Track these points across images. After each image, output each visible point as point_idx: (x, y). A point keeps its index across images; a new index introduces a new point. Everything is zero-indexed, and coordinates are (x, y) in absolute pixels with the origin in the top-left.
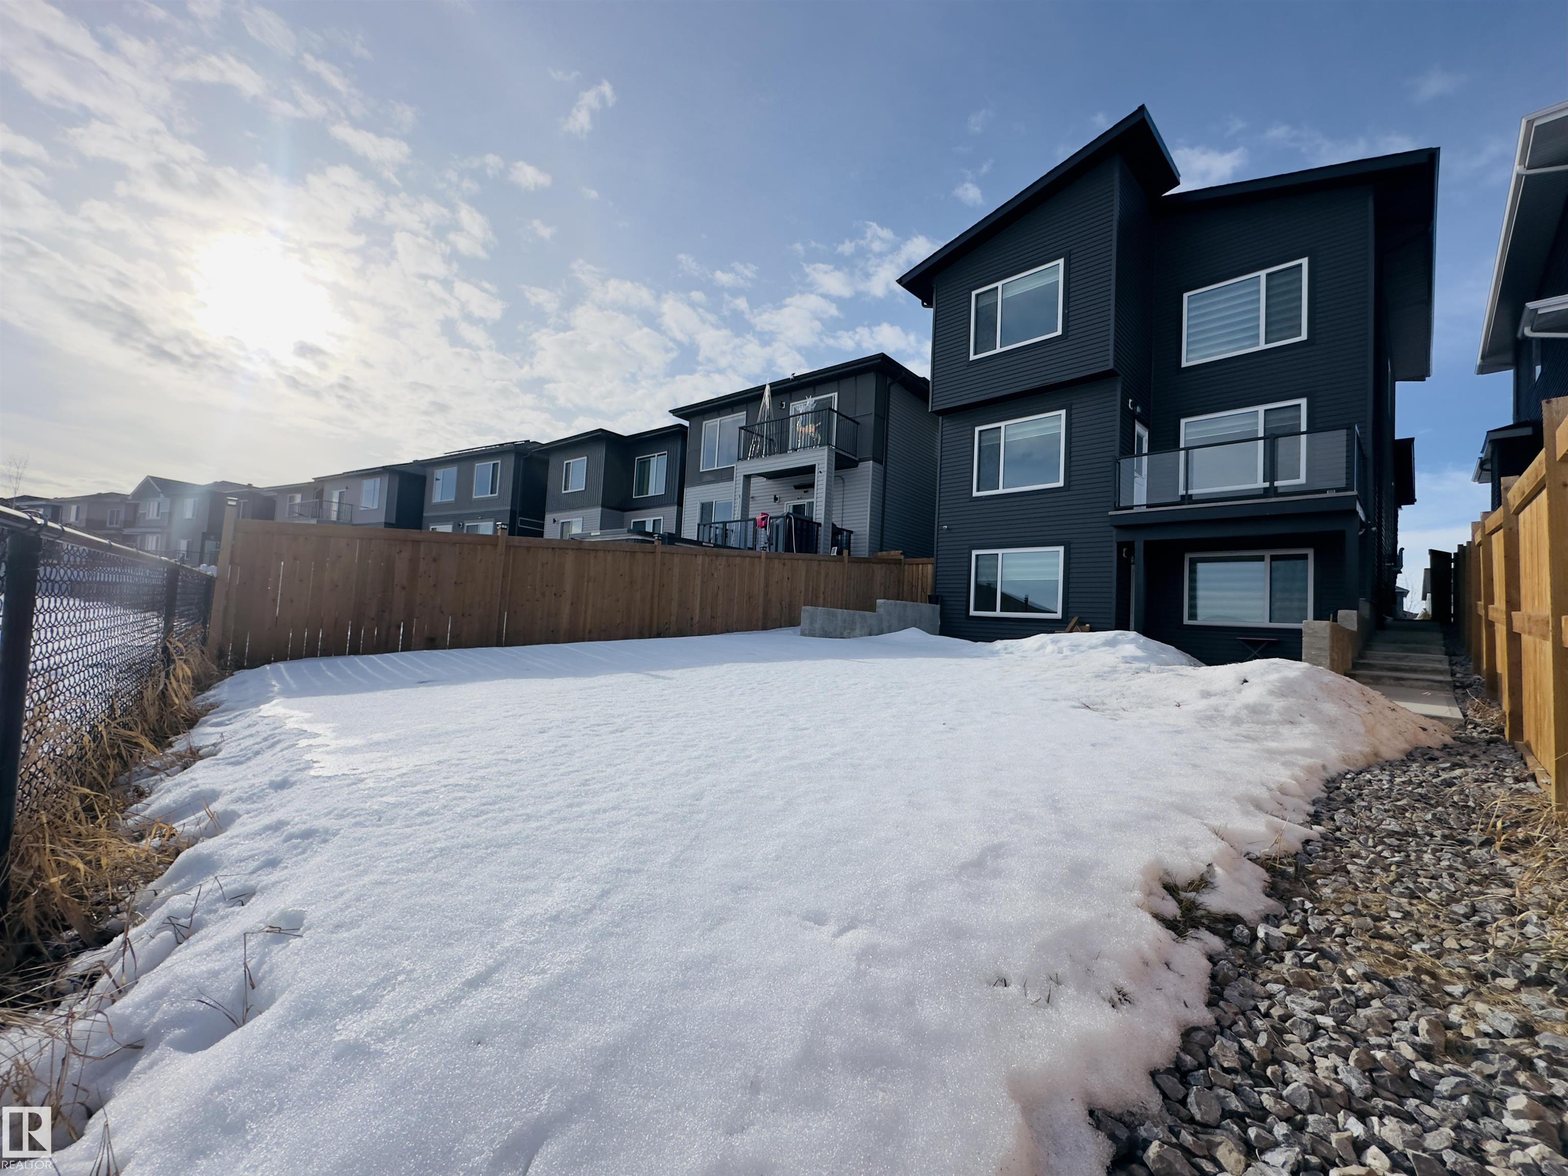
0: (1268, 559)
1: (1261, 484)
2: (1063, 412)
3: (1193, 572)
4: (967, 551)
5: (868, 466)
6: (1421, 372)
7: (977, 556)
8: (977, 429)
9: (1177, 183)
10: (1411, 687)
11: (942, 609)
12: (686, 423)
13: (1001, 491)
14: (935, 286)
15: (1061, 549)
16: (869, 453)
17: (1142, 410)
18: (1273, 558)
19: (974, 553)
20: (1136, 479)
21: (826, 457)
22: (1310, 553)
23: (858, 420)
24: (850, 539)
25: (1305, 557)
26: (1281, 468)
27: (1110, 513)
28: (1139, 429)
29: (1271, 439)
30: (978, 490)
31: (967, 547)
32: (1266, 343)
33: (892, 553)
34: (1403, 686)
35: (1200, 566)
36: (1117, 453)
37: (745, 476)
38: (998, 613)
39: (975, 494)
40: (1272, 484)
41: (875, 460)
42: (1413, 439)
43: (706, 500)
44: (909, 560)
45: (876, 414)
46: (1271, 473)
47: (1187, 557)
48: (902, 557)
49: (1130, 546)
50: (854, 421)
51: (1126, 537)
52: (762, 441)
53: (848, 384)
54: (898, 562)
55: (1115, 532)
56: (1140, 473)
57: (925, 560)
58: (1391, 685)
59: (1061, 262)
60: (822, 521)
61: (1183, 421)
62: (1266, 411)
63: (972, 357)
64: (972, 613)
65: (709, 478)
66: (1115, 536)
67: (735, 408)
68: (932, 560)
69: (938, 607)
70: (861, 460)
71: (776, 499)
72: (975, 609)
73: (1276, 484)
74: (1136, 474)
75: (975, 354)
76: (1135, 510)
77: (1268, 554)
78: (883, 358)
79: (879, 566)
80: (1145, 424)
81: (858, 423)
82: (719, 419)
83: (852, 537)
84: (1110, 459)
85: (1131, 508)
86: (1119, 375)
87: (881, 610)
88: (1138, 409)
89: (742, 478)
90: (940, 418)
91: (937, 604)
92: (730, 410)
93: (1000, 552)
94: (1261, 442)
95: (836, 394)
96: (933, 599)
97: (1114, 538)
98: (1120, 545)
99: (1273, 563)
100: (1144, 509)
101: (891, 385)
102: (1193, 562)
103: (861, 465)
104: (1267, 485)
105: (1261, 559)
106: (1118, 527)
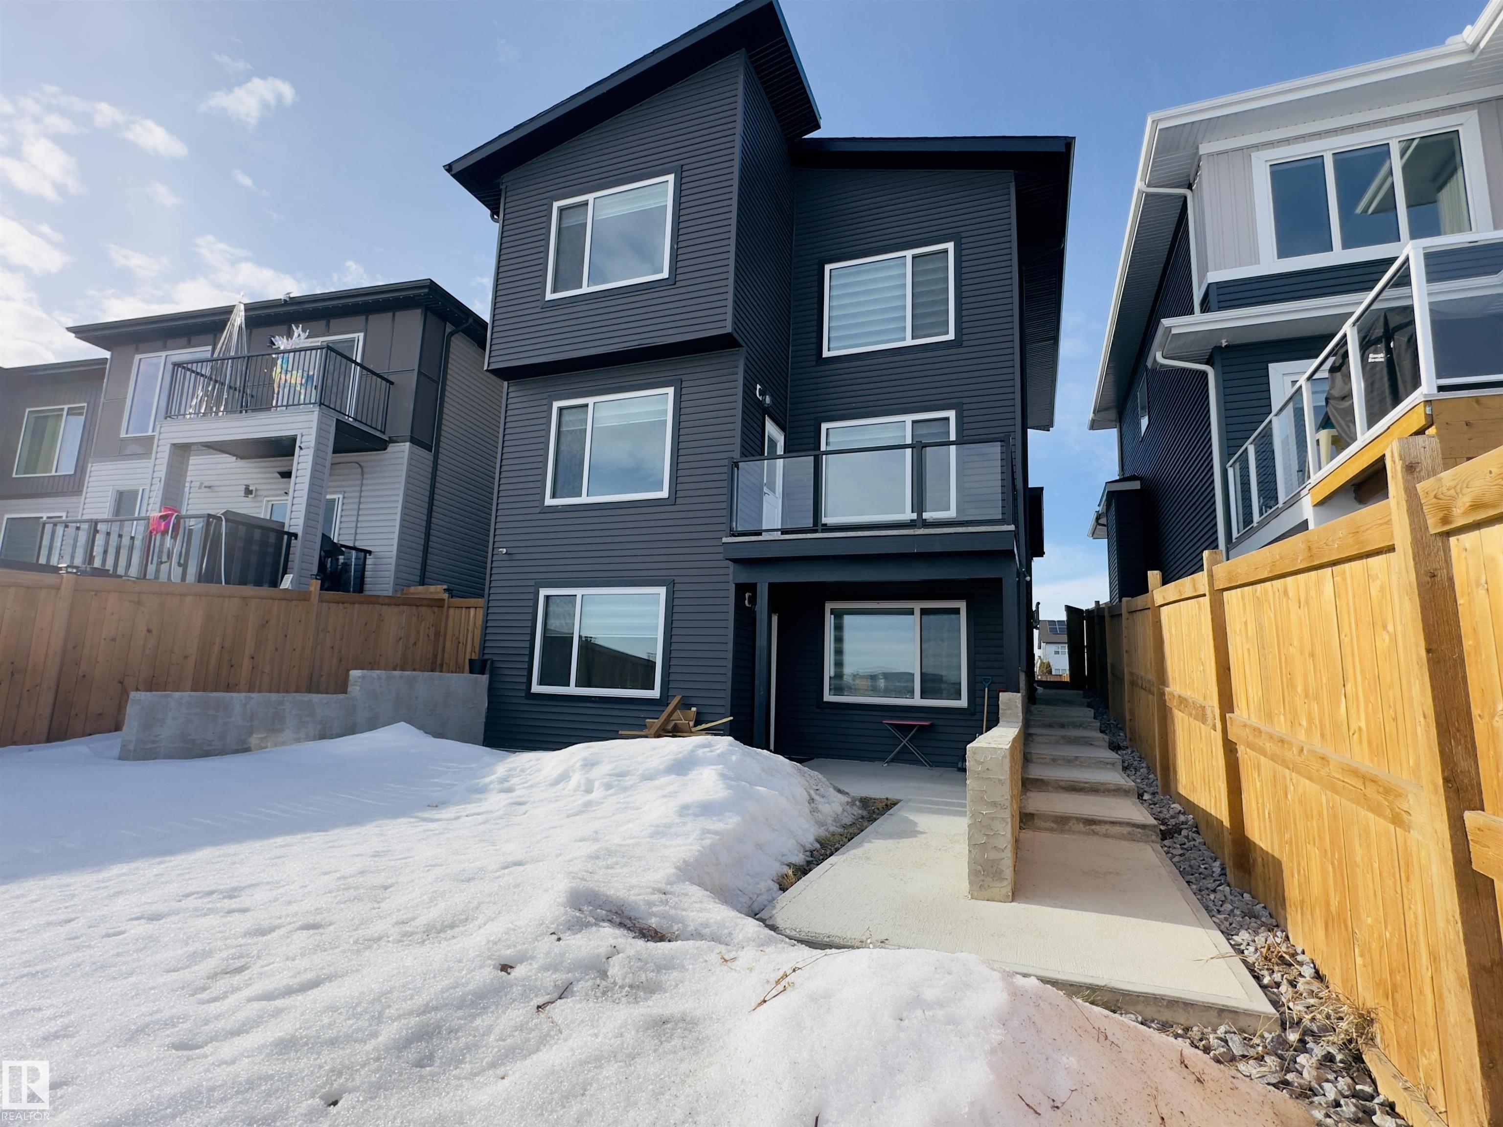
0: (917, 613)
1: (909, 515)
2: (670, 391)
3: (839, 628)
4: (532, 590)
5: (402, 451)
6: (1047, 425)
7: (547, 597)
8: (556, 405)
9: (817, 127)
10: (1107, 836)
11: (491, 682)
12: (107, 354)
13: (584, 499)
14: (503, 187)
15: (662, 591)
16: (405, 429)
17: (772, 401)
18: (924, 612)
19: (543, 592)
20: (765, 498)
21: (314, 425)
22: (962, 605)
23: (391, 378)
24: (364, 564)
25: (957, 611)
26: (930, 495)
27: (725, 540)
28: (771, 429)
29: (918, 447)
30: (554, 496)
31: (532, 583)
32: (913, 339)
33: (432, 588)
34: (1095, 833)
35: (848, 620)
36: (737, 455)
37: (174, 445)
38: (572, 689)
39: (549, 501)
40: (920, 515)
41: (413, 441)
42: (1042, 489)
43: (126, 485)
44: (457, 601)
45: (420, 373)
46: (919, 505)
47: (829, 606)
48: (446, 596)
49: (752, 588)
50: (387, 381)
51: (745, 577)
52: (220, 393)
53: (381, 322)
54: (438, 603)
55: (731, 569)
56: (773, 490)
57: (472, 601)
58: (1080, 832)
59: (671, 178)
60: (298, 529)
61: (824, 426)
62: (913, 422)
63: (549, 296)
64: (536, 688)
65: (133, 448)
66: (732, 576)
67: (194, 339)
68: (480, 602)
69: (485, 678)
70: (392, 441)
71: (248, 492)
72: (541, 682)
73: (925, 515)
74: (765, 490)
75: (554, 291)
76: (765, 537)
77: (917, 606)
78: (432, 287)
79: (395, 609)
80: (781, 425)
81: (392, 383)
82: (163, 354)
83: (369, 562)
84: (726, 462)
85: (759, 533)
86: (740, 346)
87: (354, 690)
88: (768, 399)
89: (167, 449)
90: (506, 383)
91: (482, 672)
92: (184, 340)
93: (579, 592)
94: (909, 451)
95: (361, 335)
96: (477, 666)
97: (731, 577)
98: (741, 589)
99: (924, 617)
100: (777, 536)
101: (452, 334)
102: (838, 615)
103: (392, 448)
104: (914, 516)
105: (911, 612)
106: (735, 561)
